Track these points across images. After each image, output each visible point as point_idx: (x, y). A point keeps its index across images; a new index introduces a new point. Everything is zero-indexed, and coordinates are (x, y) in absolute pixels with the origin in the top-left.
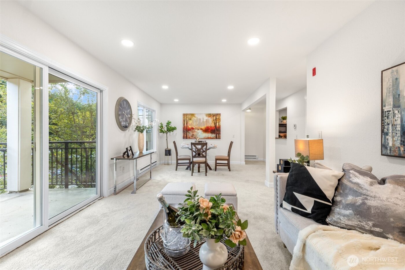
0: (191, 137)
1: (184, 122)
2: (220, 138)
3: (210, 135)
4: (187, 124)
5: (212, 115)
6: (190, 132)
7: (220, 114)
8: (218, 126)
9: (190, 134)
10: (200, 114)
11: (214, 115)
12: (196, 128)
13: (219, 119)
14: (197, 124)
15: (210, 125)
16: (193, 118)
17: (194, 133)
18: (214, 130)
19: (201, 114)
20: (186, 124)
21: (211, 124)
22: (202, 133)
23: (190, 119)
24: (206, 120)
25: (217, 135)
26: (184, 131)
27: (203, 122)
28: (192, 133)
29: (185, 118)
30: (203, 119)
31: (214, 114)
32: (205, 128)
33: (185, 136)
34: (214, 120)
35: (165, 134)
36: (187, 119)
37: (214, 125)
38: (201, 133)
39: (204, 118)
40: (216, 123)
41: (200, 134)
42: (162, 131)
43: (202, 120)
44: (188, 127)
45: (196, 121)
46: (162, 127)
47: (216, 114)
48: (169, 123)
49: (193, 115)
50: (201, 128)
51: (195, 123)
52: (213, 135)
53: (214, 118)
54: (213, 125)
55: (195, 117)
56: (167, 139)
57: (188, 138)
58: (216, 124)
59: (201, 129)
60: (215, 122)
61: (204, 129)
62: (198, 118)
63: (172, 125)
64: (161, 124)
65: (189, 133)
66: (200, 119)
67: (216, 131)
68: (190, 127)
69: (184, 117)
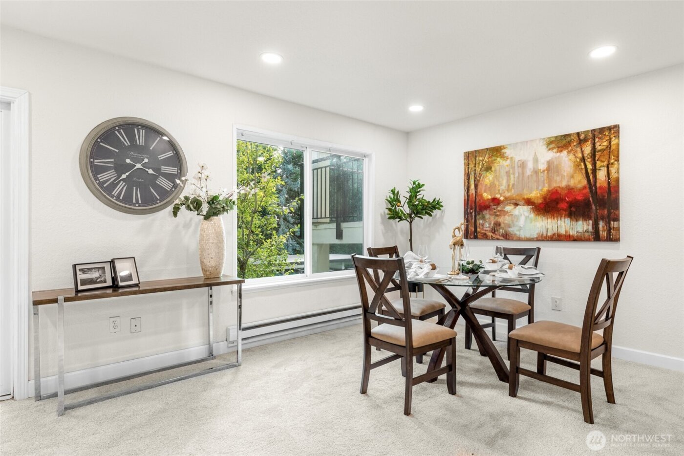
0: (490, 234)
1: (468, 179)
2: (617, 240)
3: (564, 225)
4: (476, 186)
5: (575, 138)
6: (487, 216)
7: (614, 130)
8: (605, 185)
9: (486, 222)
10: (522, 143)
11: (581, 139)
12: (506, 199)
13: (612, 154)
14: (513, 185)
15: (564, 184)
16: (501, 164)
17: (501, 220)
18: (587, 204)
19: (527, 142)
20: (472, 187)
21: (572, 177)
22: (532, 215)
23: (488, 169)
24: (549, 164)
25: (601, 224)
26: (467, 214)
27: (536, 172)
28: (493, 220)
29: (471, 166)
30: (536, 160)
31: (586, 132)
32: (545, 198)
33: (472, 228)
34: (583, 159)
35: (405, 224)
36: (478, 169)
37: (584, 182)
38: (527, 217)
39: (539, 156)
40: (594, 171)
41: (522, 222)
42: (395, 215)
43: (530, 165)
44: (481, 195)
45: (508, 173)
46: (394, 200)
47: (593, 131)
48: (416, 188)
49: (497, 151)
50: (526, 197)
51: (504, 182)
52: (582, 226)
53: (582, 152)
54: (579, 181)
55: (503, 156)
56: (411, 240)
57: (479, 236)
58: (595, 176)
59: (529, 202)
60: (590, 166)
61: (540, 201)
62: (517, 159)
63: (427, 195)
64: (393, 191)
65: (483, 218)
66: (523, 165)
67: (594, 207)
68: (487, 196)
69: (468, 164)
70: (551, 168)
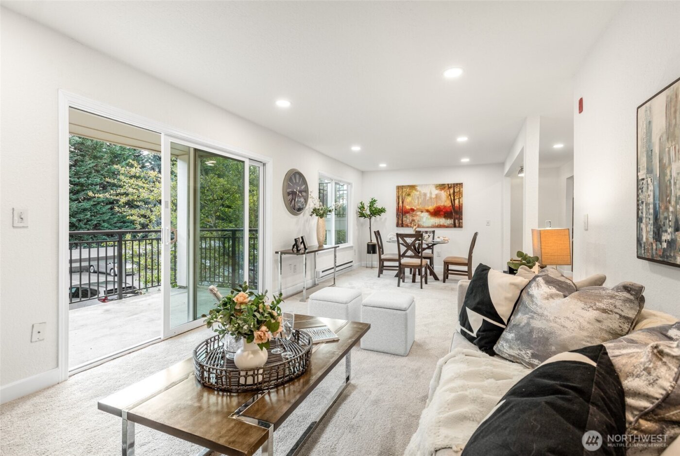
0: (409, 225)
1: (399, 199)
2: (462, 227)
3: (442, 221)
4: (403, 202)
5: (447, 186)
6: (408, 217)
7: (461, 184)
8: (458, 205)
9: (407, 219)
10: (425, 185)
11: (449, 187)
12: (417, 209)
13: (460, 193)
14: (421, 203)
15: (442, 204)
16: (415, 193)
17: (415, 218)
18: (451, 213)
19: (427, 185)
20: (401, 203)
21: (446, 202)
22: (429, 217)
23: (409, 195)
24: (437, 195)
25: (457, 221)
26: (397, 215)
27: (431, 198)
28: (411, 218)
29: (400, 193)
30: (431, 193)
31: (451, 184)
32: (434, 210)
33: (400, 222)
34: (450, 195)
35: (367, 220)
36: (404, 195)
37: (450, 204)
38: (427, 218)
39: (432, 192)
40: (454, 200)
41: (424, 219)
42: (362, 215)
43: (428, 195)
44: (405, 207)
45: (418, 198)
46: (362, 208)
47: (454, 184)
48: (373, 202)
49: (413, 187)
50: (426, 209)
51: (417, 201)
52: (449, 222)
53: (450, 192)
54: (448, 204)
55: (416, 190)
56: (370, 228)
57: (404, 225)
58: (454, 202)
59: (428, 211)
60: (452, 198)
61: (432, 211)
62: (423, 192)
63: (378, 205)
64: (361, 203)
65: (406, 217)
66: (425, 195)
67: (454, 214)
68: (408, 207)
69: (399, 192)
70: (437, 197)
